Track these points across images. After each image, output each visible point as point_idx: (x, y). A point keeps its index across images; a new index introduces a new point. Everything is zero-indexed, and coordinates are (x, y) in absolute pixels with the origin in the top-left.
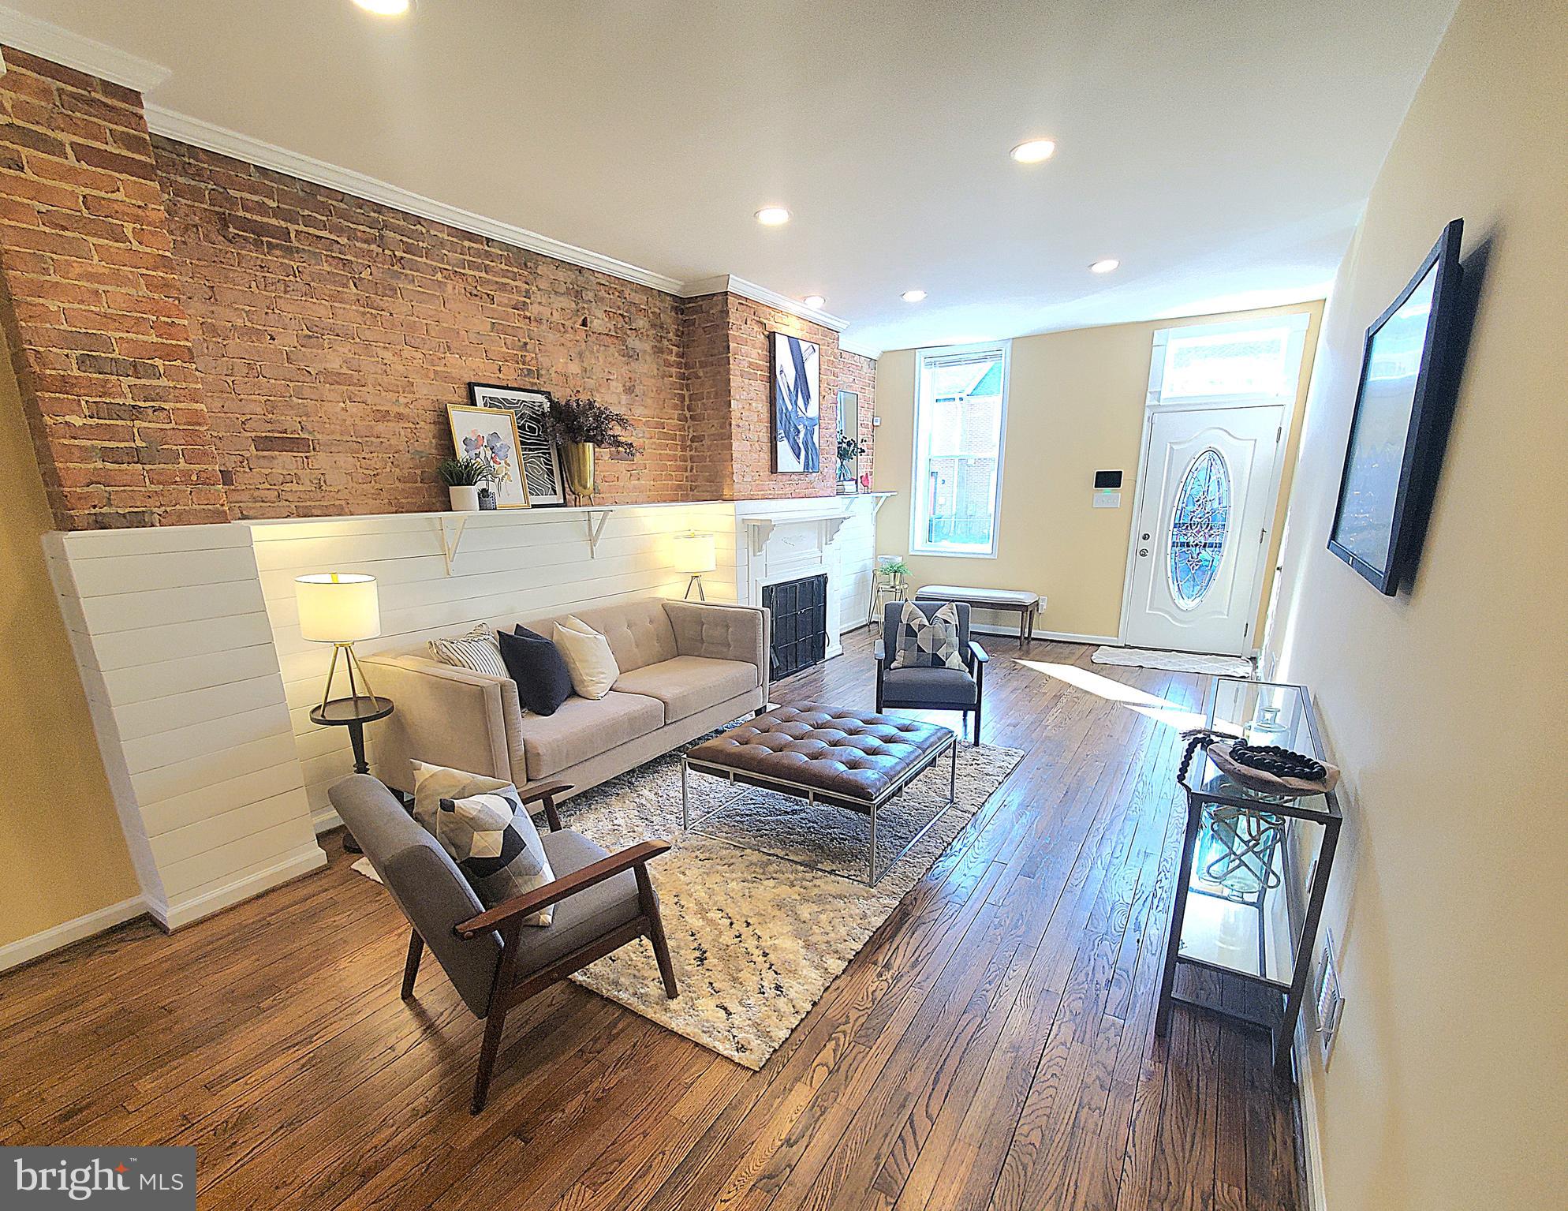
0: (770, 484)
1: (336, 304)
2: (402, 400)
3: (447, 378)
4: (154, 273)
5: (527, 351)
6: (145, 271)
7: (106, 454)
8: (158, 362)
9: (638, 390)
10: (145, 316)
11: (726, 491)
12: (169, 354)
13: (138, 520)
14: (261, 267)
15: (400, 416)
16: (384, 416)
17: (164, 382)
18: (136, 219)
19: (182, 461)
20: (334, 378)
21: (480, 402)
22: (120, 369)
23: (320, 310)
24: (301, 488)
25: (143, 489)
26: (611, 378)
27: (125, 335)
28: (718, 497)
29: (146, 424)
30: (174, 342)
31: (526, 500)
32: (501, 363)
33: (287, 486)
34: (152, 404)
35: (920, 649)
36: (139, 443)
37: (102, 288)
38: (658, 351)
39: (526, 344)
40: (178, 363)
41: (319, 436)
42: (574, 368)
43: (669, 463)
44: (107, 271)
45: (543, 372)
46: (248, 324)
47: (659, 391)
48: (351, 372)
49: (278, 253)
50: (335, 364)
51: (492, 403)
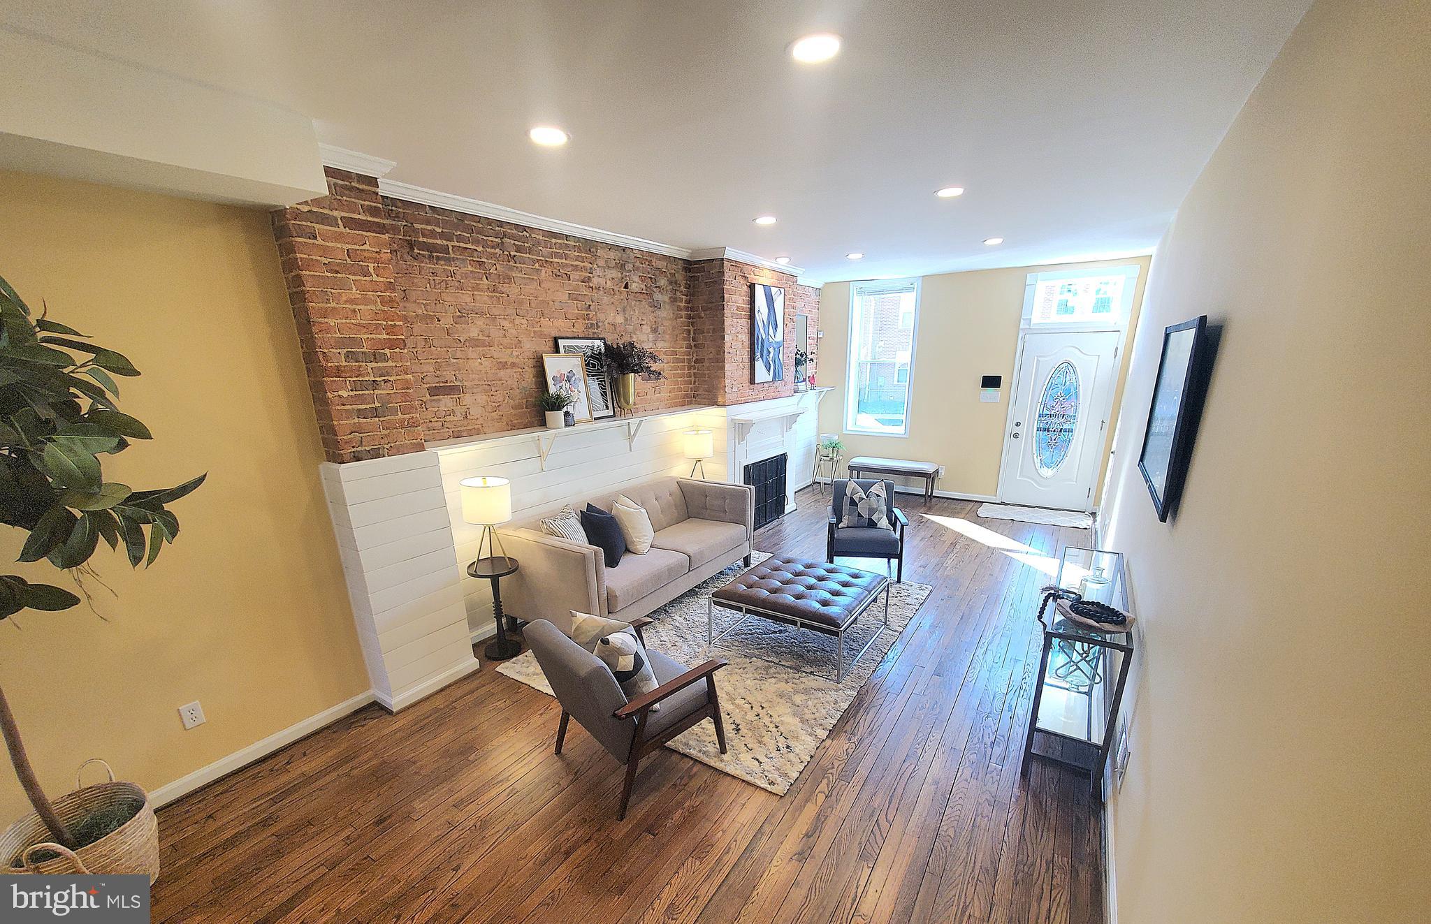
0: (749, 392)
1: (475, 293)
2: (515, 353)
3: (541, 335)
4: (384, 294)
5: (590, 311)
6: (379, 293)
7: (361, 414)
8: (387, 351)
9: (660, 330)
10: (380, 322)
11: (720, 399)
12: (392, 345)
13: (376, 454)
14: (433, 273)
15: (513, 364)
16: (503, 366)
17: (390, 363)
18: (376, 261)
19: (399, 413)
20: (474, 343)
21: (562, 350)
22: (368, 358)
23: (466, 298)
24: (456, 419)
25: (378, 433)
26: (643, 323)
27: (370, 336)
28: (713, 402)
29: (380, 392)
30: (395, 337)
31: (591, 416)
32: (574, 321)
33: (448, 419)
34: (383, 378)
35: (859, 515)
36: (377, 404)
37: (357, 307)
38: (674, 300)
39: (590, 306)
40: (398, 350)
41: (466, 383)
42: (620, 319)
43: (679, 379)
44: (360, 296)
45: (600, 324)
46: (425, 312)
47: (674, 329)
48: (484, 338)
49: (443, 262)
50: (474, 333)
51: (571, 351)
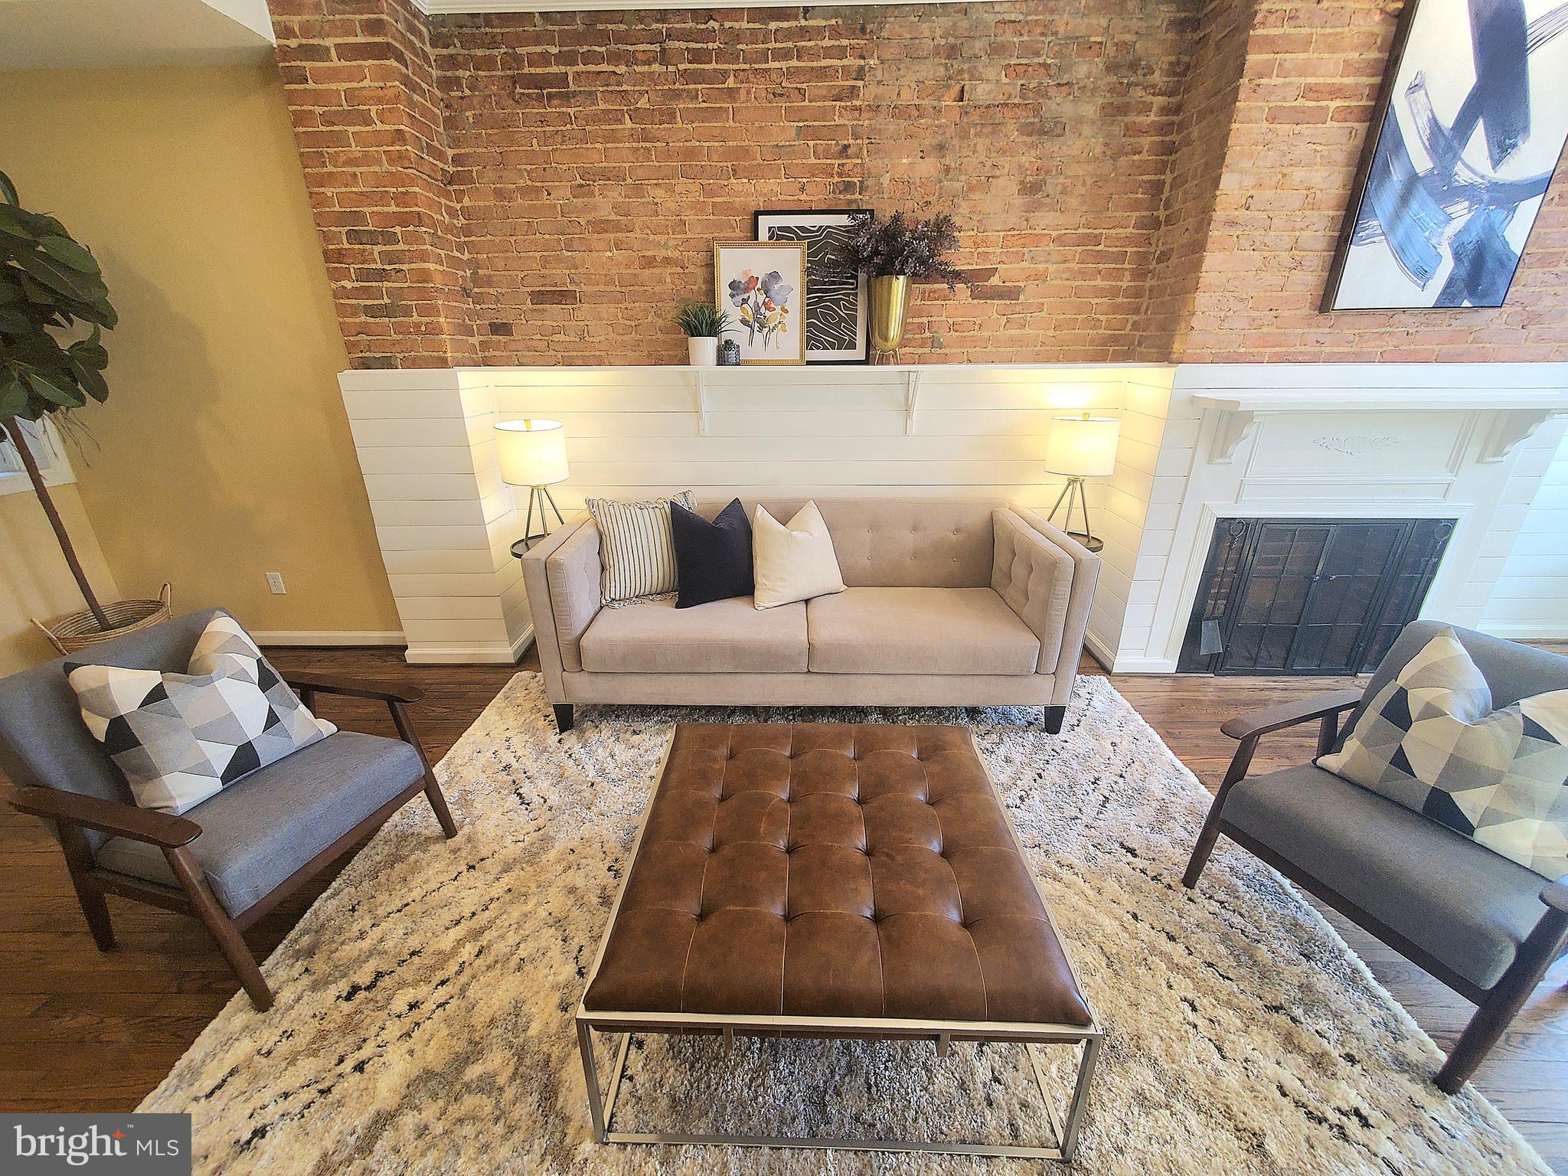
0: (1309, 332)
1: (609, 145)
2: (672, 243)
3: (729, 209)
4: (393, 148)
5: (848, 157)
6: (386, 148)
7: (369, 311)
8: (398, 229)
9: (1052, 186)
10: (387, 189)
12: (403, 220)
13: (387, 363)
14: (542, 122)
15: (667, 261)
16: (649, 262)
17: (401, 246)
18: (379, 101)
19: (415, 314)
20: (601, 226)
21: (764, 235)
22: (372, 238)
23: (595, 155)
24: (567, 339)
25: (389, 338)
26: (998, 173)
27: (375, 209)
29: (390, 284)
30: (408, 210)
31: (802, 355)
32: (805, 180)
33: (556, 338)
34: (393, 266)
36: (387, 301)
37: (358, 170)
39: (846, 147)
40: (411, 228)
41: (585, 288)
42: (928, 167)
44: (360, 155)
45: (870, 182)
46: (529, 183)
47: (1099, 181)
48: (619, 218)
49: (556, 102)
50: (606, 212)
51: (780, 236)
